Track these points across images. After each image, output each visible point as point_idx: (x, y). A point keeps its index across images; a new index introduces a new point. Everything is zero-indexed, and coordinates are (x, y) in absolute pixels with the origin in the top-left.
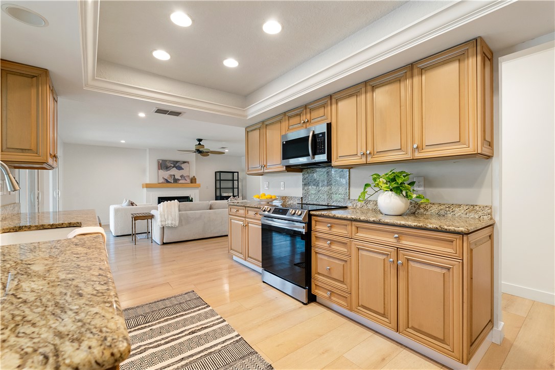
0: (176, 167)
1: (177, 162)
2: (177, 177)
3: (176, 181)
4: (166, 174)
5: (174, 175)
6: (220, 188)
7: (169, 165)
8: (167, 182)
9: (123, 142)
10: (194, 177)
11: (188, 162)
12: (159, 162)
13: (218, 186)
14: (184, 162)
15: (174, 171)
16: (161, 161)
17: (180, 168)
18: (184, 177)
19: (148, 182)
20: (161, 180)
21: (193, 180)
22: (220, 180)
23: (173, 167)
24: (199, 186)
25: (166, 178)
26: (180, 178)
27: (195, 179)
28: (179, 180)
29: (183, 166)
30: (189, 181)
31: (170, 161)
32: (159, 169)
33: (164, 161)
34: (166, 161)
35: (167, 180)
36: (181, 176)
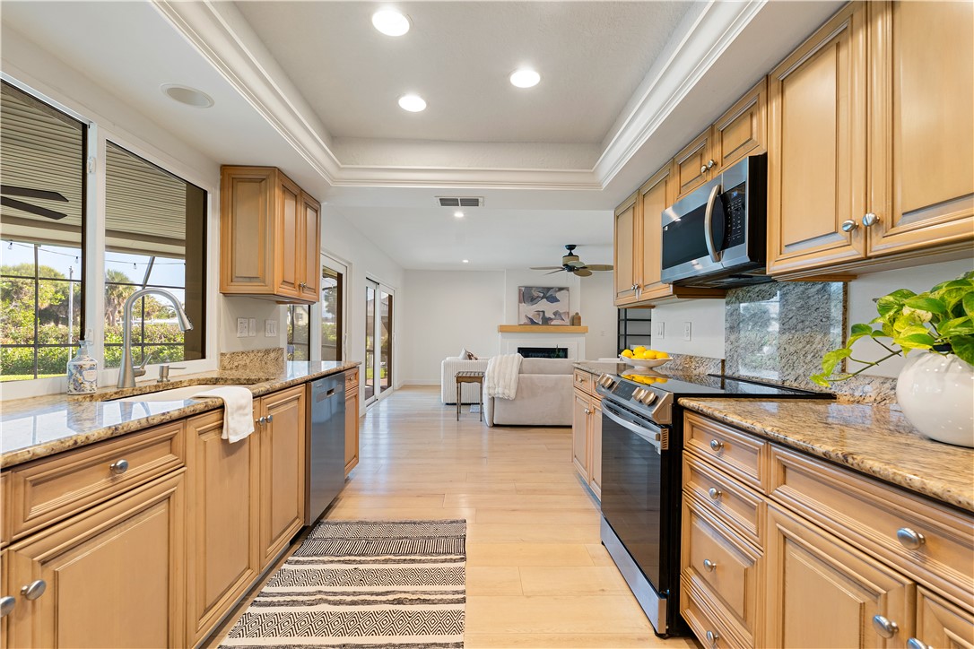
0: (547, 298)
1: (549, 289)
2: (547, 315)
3: (546, 321)
4: (530, 310)
5: (543, 312)
6: (626, 335)
7: (535, 294)
8: (533, 322)
9: (466, 261)
10: (577, 314)
11: (567, 289)
12: (520, 290)
13: (622, 332)
14: (561, 289)
15: (543, 305)
16: (523, 289)
17: (553, 300)
18: (560, 315)
19: (504, 324)
20: (524, 320)
21: (576, 320)
22: (626, 320)
23: (542, 298)
24: (585, 331)
25: (530, 316)
26: (553, 317)
27: (580, 318)
28: (550, 319)
29: (558, 295)
30: (567, 321)
31: (537, 288)
32: (520, 302)
33: (529, 288)
34: (530, 288)
35: (531, 320)
36: (556, 313)
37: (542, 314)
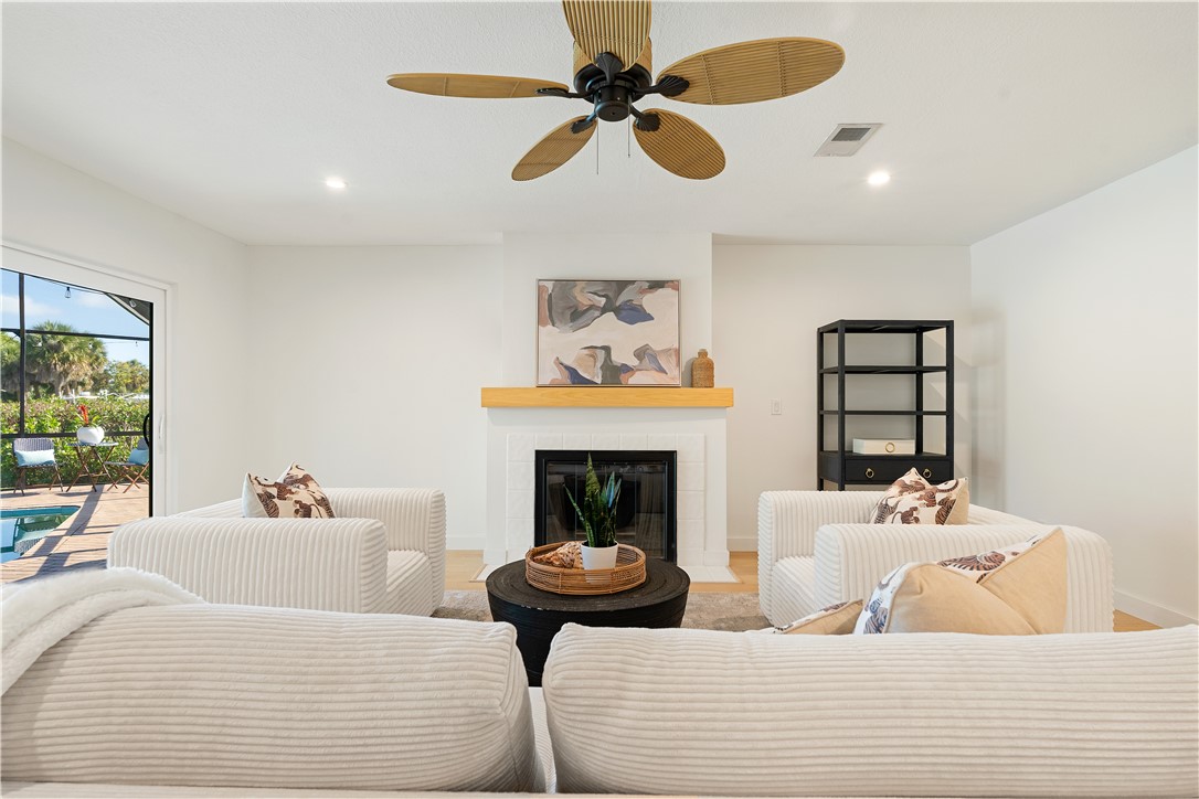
0: (618, 311)
1: (622, 285)
2: (618, 358)
3: (614, 375)
4: (570, 344)
5: (607, 349)
6: (843, 413)
7: (584, 299)
8: (577, 380)
9: (335, 184)
10: (703, 354)
11: (674, 285)
12: (540, 290)
13: (832, 402)
14: (656, 285)
15: (608, 330)
16: (550, 285)
17: (634, 314)
18: (654, 357)
19: (499, 382)
20: (552, 374)
21: (700, 373)
22: (845, 370)
23: (604, 310)
24: (725, 403)
25: (568, 362)
26: (634, 362)
27: (710, 366)
28: (626, 369)
29: (649, 302)
30: (674, 375)
31: (590, 282)
32: (540, 322)
33: (565, 285)
34: (570, 283)
35: (573, 373)
36: (641, 353)
37: (601, 355)
